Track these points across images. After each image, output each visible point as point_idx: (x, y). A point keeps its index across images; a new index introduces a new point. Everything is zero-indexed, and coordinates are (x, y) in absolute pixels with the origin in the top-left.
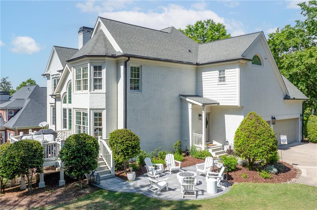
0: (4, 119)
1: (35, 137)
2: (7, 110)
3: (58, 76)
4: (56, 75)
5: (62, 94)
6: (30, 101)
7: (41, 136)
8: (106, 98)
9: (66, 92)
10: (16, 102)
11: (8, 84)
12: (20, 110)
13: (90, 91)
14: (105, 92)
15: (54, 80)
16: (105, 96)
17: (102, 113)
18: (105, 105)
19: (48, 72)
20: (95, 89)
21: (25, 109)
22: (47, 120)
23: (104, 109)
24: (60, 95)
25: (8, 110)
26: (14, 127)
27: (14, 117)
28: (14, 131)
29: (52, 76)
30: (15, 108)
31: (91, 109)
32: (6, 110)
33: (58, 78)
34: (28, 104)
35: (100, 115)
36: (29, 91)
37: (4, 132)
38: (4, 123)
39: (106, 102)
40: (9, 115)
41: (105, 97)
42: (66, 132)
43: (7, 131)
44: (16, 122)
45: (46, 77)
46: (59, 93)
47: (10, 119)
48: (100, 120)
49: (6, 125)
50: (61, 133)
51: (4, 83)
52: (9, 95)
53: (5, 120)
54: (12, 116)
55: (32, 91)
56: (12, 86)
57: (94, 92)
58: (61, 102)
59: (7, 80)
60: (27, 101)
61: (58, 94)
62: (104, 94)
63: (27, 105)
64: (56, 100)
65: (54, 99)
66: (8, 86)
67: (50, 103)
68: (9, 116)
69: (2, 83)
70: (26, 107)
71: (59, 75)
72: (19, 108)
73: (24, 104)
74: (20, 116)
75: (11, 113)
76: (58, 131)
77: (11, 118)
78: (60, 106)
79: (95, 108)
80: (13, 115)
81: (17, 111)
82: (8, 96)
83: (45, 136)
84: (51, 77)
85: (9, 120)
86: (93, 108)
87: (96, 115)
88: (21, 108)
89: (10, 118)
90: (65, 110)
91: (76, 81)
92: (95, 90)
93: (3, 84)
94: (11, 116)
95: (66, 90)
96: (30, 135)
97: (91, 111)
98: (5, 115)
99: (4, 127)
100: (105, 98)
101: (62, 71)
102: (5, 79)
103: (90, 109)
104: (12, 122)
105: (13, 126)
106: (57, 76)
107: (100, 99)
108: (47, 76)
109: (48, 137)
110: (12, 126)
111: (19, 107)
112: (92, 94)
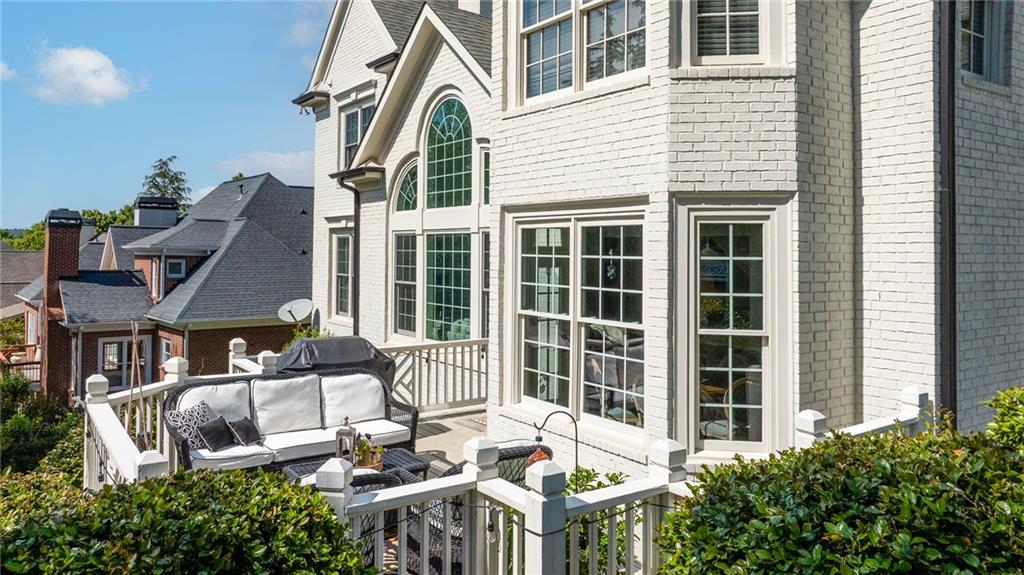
0: (151, 293)
1: (268, 396)
2: (163, 259)
3: (370, 92)
4: (359, 89)
5: (390, 164)
6: (245, 227)
7: (306, 384)
8: (798, 111)
9: (416, 154)
10: (196, 229)
11: (177, 178)
12: (210, 256)
13: (670, 65)
14: (794, 66)
15: (348, 117)
16: (792, 97)
17: (767, 226)
18: (795, 166)
19: (323, 87)
20: (700, 54)
21: (225, 255)
22: (311, 293)
23: (780, 198)
24: (383, 171)
25: (167, 257)
26: (184, 321)
27: (187, 283)
28: (182, 334)
29: (339, 97)
30: (192, 251)
31: (677, 198)
32: (159, 257)
33: (364, 107)
34: (238, 236)
35: (749, 238)
36: (241, 196)
37: (150, 336)
38: (150, 303)
39: (799, 142)
40: (170, 276)
41: (793, 107)
42: (434, 357)
43: (161, 333)
44: (192, 301)
45: (310, 109)
46: (375, 160)
47: (171, 289)
48: (749, 277)
49: (154, 314)
50: (409, 361)
51: (163, 175)
52: (173, 212)
53: (154, 295)
54: (181, 281)
55: (252, 193)
56: (186, 186)
57: (701, 71)
58: (384, 203)
59: (174, 167)
60: (234, 228)
61: (372, 164)
62: (780, 85)
63: (235, 241)
64: (362, 197)
65: (352, 195)
66: (176, 184)
67: (329, 220)
68: (167, 280)
69: (158, 175)
70: (230, 248)
71: (376, 86)
72: (206, 252)
73: (222, 236)
74: (207, 280)
75: (174, 268)
76: (393, 350)
77: (175, 286)
78: (380, 224)
79: (717, 188)
80: (182, 275)
81: (196, 262)
82: (171, 214)
83: (327, 382)
84: (334, 105)
85: (167, 293)
86: (699, 188)
87: (712, 239)
88: (213, 252)
89: (170, 287)
90: (406, 242)
91: (523, 36)
92: (705, 59)
93: (159, 180)
94: (174, 279)
95: (414, 144)
96: (233, 380)
97: (682, 210)
98: (154, 277)
99: (150, 319)
100: (793, 116)
101: (396, 56)
102: (165, 163)
103: (672, 195)
104: (175, 302)
105: (181, 316)
106: (361, 95)
107: (758, 117)
108: (314, 107)
109: (350, 392)
110: (176, 317)
111: (204, 249)
112: (689, 86)
